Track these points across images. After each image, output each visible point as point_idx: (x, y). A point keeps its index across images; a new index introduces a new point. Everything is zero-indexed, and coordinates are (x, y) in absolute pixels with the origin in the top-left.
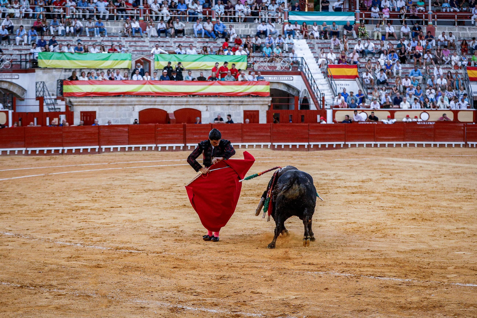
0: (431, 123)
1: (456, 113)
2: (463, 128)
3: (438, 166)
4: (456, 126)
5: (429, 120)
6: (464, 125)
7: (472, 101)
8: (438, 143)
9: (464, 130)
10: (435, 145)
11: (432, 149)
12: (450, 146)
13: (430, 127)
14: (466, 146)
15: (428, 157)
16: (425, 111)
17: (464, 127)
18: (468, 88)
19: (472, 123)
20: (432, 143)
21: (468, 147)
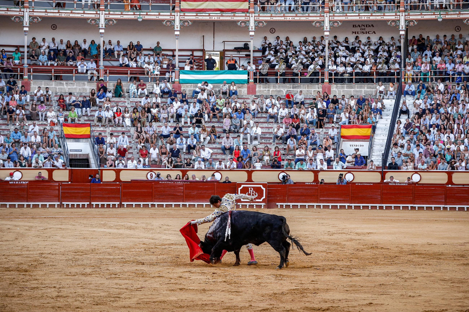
0: (24, 183)
1: (50, 172)
2: (57, 188)
3: (27, 228)
4: (51, 185)
5: (22, 180)
6: (59, 184)
7: (68, 160)
8: (31, 203)
9: (59, 190)
10: (28, 206)
11: (25, 210)
12: (44, 206)
13: (23, 187)
14: (61, 206)
15: (19, 218)
16: (18, 170)
17: (59, 186)
18: (64, 146)
19: (68, 182)
20: (25, 203)
21: (64, 207)
